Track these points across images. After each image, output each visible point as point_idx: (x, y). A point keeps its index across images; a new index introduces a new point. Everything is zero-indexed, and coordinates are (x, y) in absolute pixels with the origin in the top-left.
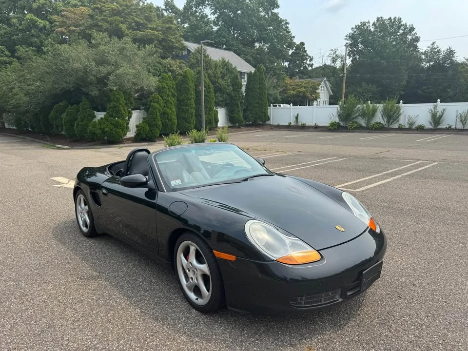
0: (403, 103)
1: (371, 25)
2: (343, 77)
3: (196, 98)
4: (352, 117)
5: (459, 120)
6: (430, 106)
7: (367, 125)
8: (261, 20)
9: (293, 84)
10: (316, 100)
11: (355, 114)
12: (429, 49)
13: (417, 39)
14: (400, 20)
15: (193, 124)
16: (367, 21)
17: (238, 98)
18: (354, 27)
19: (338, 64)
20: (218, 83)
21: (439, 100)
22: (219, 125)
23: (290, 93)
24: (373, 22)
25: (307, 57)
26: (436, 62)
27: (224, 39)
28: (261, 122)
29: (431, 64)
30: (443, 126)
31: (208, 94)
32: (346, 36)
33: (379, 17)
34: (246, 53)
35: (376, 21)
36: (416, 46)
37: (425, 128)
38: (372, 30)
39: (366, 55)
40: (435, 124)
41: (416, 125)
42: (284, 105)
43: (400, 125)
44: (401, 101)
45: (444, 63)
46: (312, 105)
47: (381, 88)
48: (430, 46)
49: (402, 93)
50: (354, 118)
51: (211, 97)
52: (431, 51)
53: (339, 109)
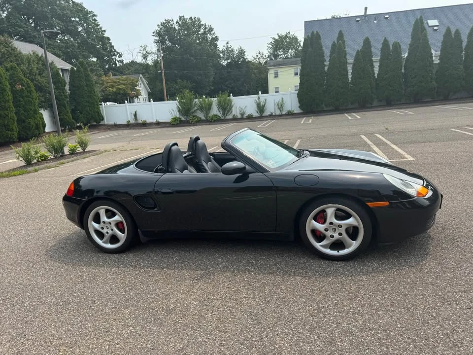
0: (233, 96)
1: (175, 23)
2: (161, 73)
3: (14, 99)
4: (192, 111)
5: (277, 108)
6: (255, 97)
7: (206, 117)
8: (65, 10)
9: (109, 81)
10: (138, 97)
11: (194, 107)
12: (225, 48)
13: (216, 39)
14: (199, 20)
15: (16, 132)
16: (170, 19)
17: (63, 97)
18: (160, 24)
19: (150, 61)
20: (37, 81)
21: (260, 92)
22: (47, 130)
23: (109, 90)
24: (176, 20)
25: (116, 53)
26: (232, 59)
27: (22, 30)
28: (95, 123)
29: (229, 61)
30: (266, 113)
31: (29, 94)
32: (153, 33)
33: (181, 16)
34: (53, 47)
35: (179, 20)
36: (216, 45)
37: (254, 116)
38: (177, 28)
39: (177, 52)
40: (260, 113)
41: (247, 114)
42: (110, 103)
43: (234, 115)
44: (231, 94)
45: (238, 61)
46: (133, 102)
47: (194, 84)
48: (225, 45)
49: (212, 88)
50: (193, 113)
51: (34, 97)
52: (227, 50)
53: (178, 104)
